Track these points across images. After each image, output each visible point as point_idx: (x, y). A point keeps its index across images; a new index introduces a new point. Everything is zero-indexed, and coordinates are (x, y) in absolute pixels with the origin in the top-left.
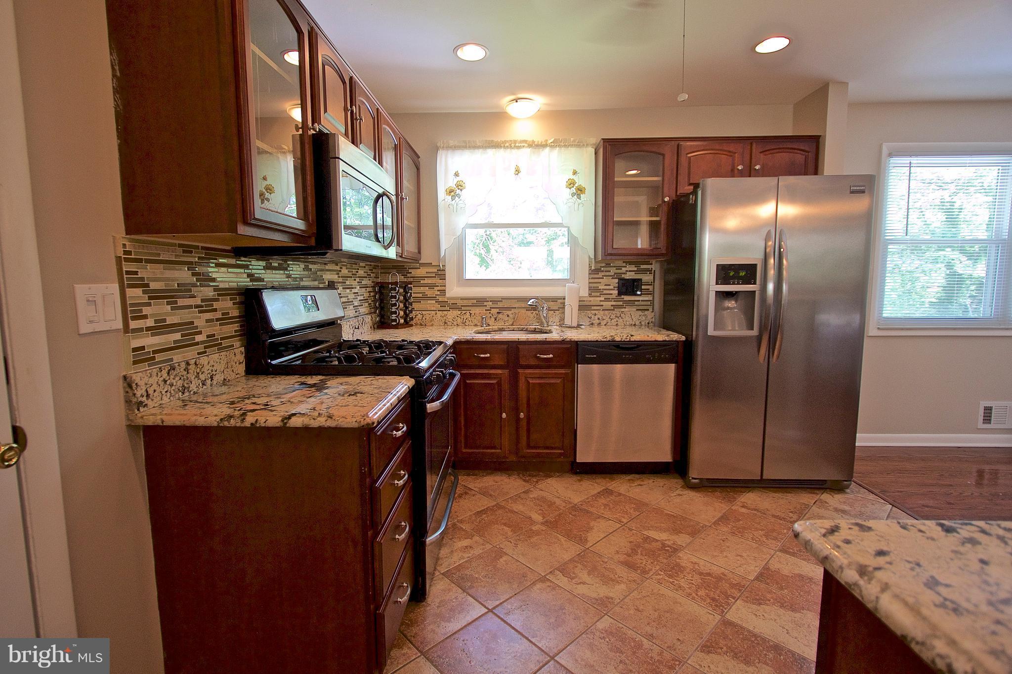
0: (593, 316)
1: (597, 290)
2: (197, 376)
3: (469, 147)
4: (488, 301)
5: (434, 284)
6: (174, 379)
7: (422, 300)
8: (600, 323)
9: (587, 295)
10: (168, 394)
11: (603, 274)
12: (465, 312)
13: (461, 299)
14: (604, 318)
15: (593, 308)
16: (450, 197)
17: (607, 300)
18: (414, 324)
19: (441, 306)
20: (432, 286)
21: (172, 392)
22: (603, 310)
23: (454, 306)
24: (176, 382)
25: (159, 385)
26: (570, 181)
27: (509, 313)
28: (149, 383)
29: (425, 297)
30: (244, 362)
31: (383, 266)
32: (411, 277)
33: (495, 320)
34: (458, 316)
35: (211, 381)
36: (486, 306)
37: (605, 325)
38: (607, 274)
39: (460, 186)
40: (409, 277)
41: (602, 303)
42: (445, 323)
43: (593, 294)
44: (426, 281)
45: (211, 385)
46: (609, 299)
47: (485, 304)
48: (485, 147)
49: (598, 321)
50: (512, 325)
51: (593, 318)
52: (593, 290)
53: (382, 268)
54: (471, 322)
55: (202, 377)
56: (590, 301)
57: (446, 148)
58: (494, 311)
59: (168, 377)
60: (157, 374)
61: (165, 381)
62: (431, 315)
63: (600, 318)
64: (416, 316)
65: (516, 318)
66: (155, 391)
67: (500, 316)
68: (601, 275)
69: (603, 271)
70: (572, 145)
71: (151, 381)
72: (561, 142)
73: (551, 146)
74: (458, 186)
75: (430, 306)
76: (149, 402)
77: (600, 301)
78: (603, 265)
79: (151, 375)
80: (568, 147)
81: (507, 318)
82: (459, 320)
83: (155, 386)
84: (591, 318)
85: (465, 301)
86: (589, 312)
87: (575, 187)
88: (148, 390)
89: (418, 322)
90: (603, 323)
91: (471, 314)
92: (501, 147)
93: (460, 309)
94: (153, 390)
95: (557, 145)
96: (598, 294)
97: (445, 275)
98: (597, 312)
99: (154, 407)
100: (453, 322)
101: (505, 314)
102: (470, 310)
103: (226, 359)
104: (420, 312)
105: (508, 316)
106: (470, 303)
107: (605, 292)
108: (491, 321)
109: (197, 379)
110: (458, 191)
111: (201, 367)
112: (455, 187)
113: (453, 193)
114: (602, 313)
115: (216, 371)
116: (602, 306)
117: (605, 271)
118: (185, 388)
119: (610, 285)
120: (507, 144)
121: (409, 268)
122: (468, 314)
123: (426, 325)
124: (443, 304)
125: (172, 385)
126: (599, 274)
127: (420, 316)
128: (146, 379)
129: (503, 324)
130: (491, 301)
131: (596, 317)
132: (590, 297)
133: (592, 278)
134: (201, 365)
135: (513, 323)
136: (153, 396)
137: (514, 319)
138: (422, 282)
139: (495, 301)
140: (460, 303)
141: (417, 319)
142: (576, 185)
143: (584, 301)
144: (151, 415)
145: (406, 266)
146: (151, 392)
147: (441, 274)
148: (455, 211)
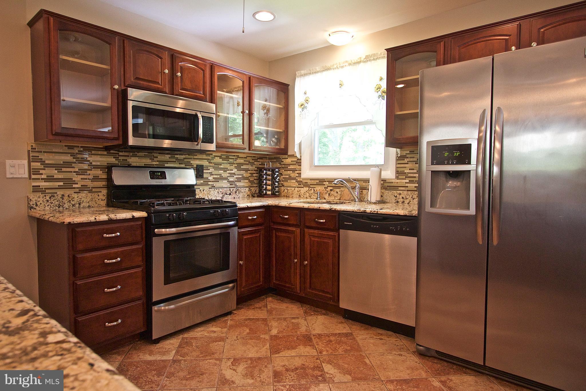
0: (398, 196)
1: (403, 173)
2: (69, 201)
3: (312, 73)
4: (326, 181)
5: (295, 169)
6: (53, 201)
7: (289, 180)
8: (404, 202)
9: (394, 178)
10: (49, 207)
11: (408, 160)
12: (311, 189)
13: (310, 180)
14: (407, 197)
15: (400, 188)
16: (301, 108)
17: (411, 182)
18: (283, 196)
19: (298, 184)
20: (294, 170)
21: (52, 206)
22: (407, 190)
23: (306, 185)
24: (55, 202)
25: (44, 202)
26: (378, 86)
27: (338, 190)
28: (38, 200)
29: (291, 178)
30: (106, 200)
31: (270, 157)
32: (283, 165)
33: (329, 195)
34: (307, 192)
35: (79, 205)
36: (325, 185)
37: (408, 203)
38: (412, 160)
39: (307, 101)
40: (282, 165)
41: (407, 185)
42: (300, 196)
43: (400, 177)
44: (292, 167)
45: (79, 207)
46: (413, 181)
47: (324, 183)
48: (322, 71)
49: (402, 200)
50: (340, 199)
51: (398, 197)
52: (399, 173)
53: (269, 159)
54: (314, 196)
55: (73, 203)
56: (398, 183)
57: (300, 76)
58: (330, 188)
59: (50, 200)
60: (43, 197)
61: (48, 201)
62: (292, 190)
63: (404, 197)
64: (284, 190)
65: (342, 195)
66: (41, 204)
67: (332, 192)
68: (406, 161)
69: (408, 158)
70: (379, 58)
71: (39, 199)
72: (371, 57)
73: (364, 62)
74: (306, 101)
75: (292, 184)
76: (37, 208)
77: (406, 183)
78: (408, 152)
79: (39, 197)
80: (376, 60)
81: (336, 195)
82: (308, 194)
83: (41, 202)
84: (397, 197)
85: (312, 181)
86: (395, 191)
87: (380, 91)
88: (37, 203)
89: (285, 195)
90: (407, 201)
91: (314, 190)
92: (331, 69)
93: (309, 187)
94: (40, 203)
95: (368, 61)
96: (404, 177)
97: (301, 162)
98: (401, 192)
99: (40, 210)
100: (304, 195)
101: (335, 191)
102: (315, 188)
103: (91, 197)
104: (286, 188)
105: (337, 193)
106: (315, 182)
107: (410, 175)
108: (326, 196)
109: (69, 203)
110: (306, 105)
111: (72, 198)
112: (304, 101)
113: (303, 106)
114: (405, 192)
115: (83, 201)
116: (407, 187)
117: (410, 158)
118: (60, 205)
119: (413, 169)
120: (335, 66)
121: (283, 159)
122: (313, 190)
123: (289, 197)
124: (300, 183)
125: (52, 203)
126: (404, 160)
127: (286, 191)
128: (36, 198)
129: (334, 199)
130: (328, 181)
131: (401, 197)
132: (397, 179)
133: (399, 164)
134: (72, 197)
135: (340, 198)
136: (40, 206)
137: (341, 195)
138: (289, 167)
139: (330, 181)
140: (309, 182)
141: (284, 192)
142: (381, 89)
143: (392, 182)
144: (38, 213)
145: (281, 157)
146: (38, 204)
147: (299, 162)
148: (304, 118)
